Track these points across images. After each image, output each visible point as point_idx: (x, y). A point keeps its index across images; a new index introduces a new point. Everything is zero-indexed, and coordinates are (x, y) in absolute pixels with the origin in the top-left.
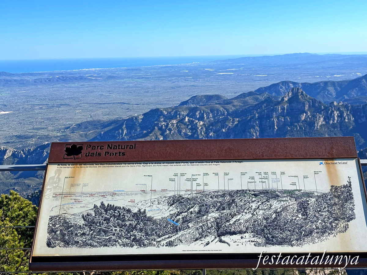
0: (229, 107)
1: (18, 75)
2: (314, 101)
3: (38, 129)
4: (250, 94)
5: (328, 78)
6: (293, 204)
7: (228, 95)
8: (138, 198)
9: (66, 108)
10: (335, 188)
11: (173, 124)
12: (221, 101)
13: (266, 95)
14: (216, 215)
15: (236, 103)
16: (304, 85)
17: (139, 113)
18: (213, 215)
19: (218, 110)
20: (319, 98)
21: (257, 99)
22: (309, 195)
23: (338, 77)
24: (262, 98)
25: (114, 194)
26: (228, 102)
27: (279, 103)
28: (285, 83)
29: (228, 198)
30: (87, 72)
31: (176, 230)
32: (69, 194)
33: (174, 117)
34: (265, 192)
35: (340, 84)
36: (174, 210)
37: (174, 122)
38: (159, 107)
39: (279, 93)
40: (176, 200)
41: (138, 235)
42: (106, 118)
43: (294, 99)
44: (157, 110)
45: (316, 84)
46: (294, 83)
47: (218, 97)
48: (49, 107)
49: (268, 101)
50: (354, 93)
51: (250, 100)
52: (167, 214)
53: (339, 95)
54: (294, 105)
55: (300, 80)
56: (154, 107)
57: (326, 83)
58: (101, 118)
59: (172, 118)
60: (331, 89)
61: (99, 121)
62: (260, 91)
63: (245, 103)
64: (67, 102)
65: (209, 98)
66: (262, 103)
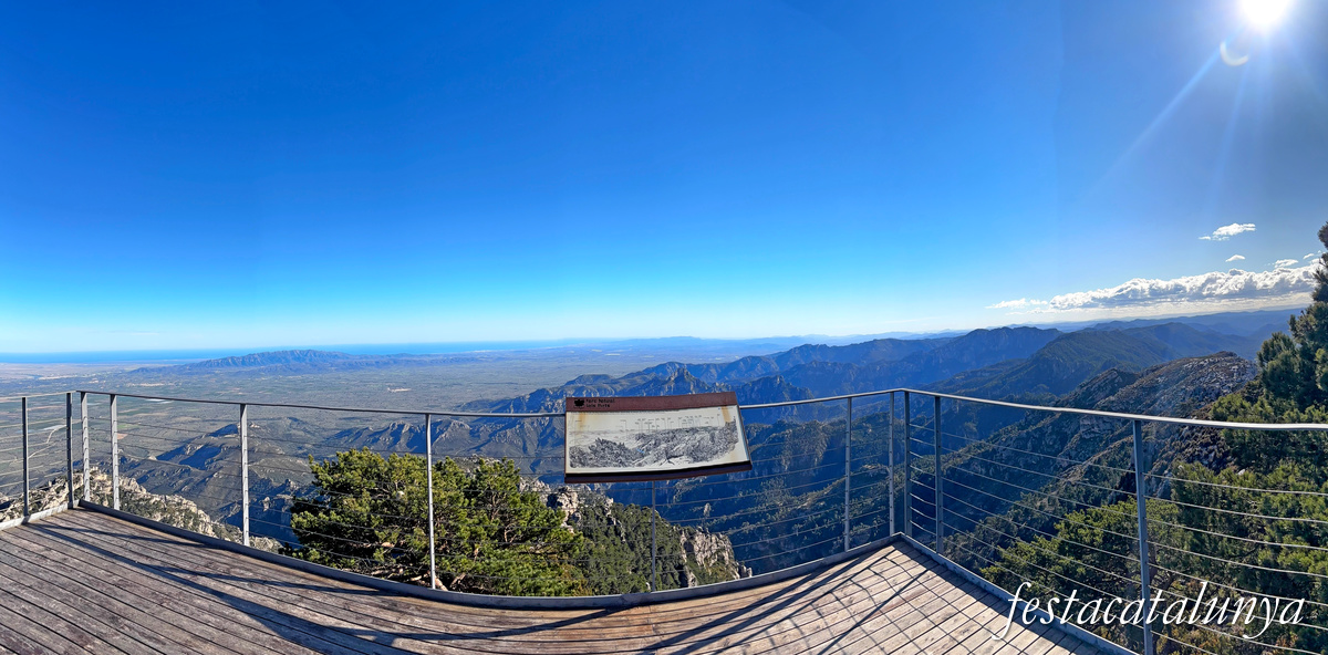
0: (617, 386)
1: (417, 356)
2: (698, 382)
3: (433, 407)
4: (638, 373)
5: (710, 361)
6: (707, 436)
7: (616, 376)
8: (620, 436)
9: (459, 387)
10: (728, 424)
11: (559, 404)
12: (608, 381)
13: (653, 375)
14: (665, 445)
15: (623, 382)
16: (689, 365)
17: (526, 393)
18: (663, 445)
19: (605, 390)
20: (703, 379)
21: (645, 379)
22: (715, 429)
23: (719, 360)
24: (649, 378)
25: (605, 433)
26: (616, 382)
27: (666, 382)
28: (672, 364)
29: (671, 434)
30: (478, 354)
31: (643, 456)
32: (580, 432)
33: (560, 396)
34: (692, 429)
35: (721, 366)
36: (640, 443)
37: (560, 401)
38: (545, 387)
39: (666, 373)
40: (641, 437)
41: (623, 459)
42: (494, 398)
43: (680, 379)
44: (543, 390)
45: (699, 365)
46: (679, 364)
47: (605, 377)
48: (443, 386)
49: (655, 380)
50: (733, 375)
51: (639, 380)
52: (636, 446)
53: (720, 377)
54: (680, 384)
55: (685, 361)
56: (541, 387)
57: (708, 365)
58: (490, 397)
59: (557, 397)
60: (713, 371)
61: (488, 400)
62: (648, 371)
63: (633, 382)
64: (459, 381)
65: (597, 377)
66: (650, 382)
